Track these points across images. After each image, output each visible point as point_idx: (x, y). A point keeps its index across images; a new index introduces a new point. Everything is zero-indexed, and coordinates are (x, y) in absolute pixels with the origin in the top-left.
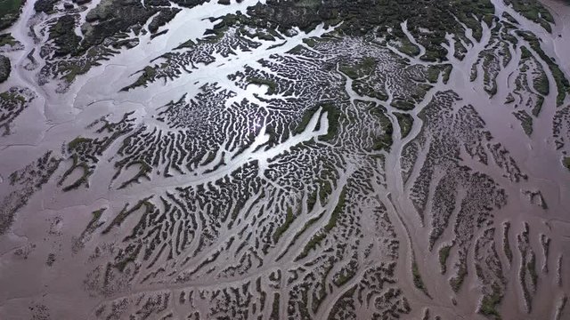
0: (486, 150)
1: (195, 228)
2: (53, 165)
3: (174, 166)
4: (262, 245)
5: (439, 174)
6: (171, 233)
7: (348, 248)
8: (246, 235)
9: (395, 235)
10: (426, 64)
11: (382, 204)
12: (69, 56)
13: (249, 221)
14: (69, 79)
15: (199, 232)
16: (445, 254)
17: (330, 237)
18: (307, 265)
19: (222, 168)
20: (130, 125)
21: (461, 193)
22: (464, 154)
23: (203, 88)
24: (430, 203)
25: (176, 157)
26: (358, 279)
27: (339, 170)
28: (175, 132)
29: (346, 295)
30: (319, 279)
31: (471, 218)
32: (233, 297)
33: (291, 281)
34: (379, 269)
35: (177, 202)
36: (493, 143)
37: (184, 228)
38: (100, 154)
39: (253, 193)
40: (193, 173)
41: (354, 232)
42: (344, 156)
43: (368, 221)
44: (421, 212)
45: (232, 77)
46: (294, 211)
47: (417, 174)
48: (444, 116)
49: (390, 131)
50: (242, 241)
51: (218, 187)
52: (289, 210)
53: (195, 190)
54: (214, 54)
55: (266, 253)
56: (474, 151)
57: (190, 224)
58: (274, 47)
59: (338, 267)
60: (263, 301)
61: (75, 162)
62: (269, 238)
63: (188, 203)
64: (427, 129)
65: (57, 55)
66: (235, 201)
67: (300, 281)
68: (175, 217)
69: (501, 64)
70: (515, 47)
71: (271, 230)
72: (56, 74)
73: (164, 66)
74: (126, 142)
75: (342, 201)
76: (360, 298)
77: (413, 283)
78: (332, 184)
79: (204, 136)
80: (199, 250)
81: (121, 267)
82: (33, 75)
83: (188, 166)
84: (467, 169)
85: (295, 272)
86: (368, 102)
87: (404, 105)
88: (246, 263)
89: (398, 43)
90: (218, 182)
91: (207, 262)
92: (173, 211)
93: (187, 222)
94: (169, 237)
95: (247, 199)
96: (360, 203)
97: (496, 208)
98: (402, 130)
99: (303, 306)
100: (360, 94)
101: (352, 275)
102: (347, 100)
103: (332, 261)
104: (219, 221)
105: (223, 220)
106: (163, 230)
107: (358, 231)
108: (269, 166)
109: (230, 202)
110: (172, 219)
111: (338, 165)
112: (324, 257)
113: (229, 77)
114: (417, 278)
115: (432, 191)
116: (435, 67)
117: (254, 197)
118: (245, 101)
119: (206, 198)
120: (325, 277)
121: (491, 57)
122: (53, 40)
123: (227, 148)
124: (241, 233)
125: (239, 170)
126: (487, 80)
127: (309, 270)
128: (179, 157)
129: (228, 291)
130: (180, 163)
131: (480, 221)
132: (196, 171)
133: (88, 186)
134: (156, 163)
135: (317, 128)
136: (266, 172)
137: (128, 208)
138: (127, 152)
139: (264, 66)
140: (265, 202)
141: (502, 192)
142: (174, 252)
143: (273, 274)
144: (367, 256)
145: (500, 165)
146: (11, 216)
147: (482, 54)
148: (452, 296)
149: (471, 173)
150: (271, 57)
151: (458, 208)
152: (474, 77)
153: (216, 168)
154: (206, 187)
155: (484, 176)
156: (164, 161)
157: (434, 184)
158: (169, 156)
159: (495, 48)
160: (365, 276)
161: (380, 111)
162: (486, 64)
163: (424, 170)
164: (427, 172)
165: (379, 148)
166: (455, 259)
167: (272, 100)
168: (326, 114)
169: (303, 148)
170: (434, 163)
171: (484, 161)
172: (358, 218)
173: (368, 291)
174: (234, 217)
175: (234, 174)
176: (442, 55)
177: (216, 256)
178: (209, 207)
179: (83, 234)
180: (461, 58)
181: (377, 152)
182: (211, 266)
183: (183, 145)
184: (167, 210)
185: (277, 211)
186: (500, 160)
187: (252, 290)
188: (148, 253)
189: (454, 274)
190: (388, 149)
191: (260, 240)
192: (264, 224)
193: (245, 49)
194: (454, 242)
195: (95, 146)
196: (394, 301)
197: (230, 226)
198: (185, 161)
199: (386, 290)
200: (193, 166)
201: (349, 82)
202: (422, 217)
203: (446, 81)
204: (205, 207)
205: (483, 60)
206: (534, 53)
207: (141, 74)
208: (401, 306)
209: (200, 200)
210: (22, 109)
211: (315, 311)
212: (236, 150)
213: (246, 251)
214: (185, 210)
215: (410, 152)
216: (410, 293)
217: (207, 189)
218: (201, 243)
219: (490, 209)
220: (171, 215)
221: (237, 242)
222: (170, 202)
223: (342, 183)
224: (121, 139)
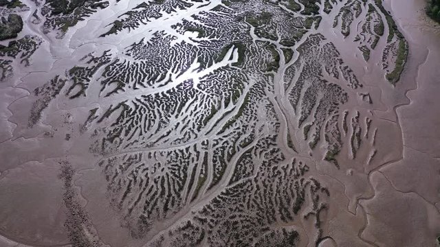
0: (339, 70)
1: (155, 118)
2: (61, 83)
3: (139, 83)
4: (196, 126)
5: (307, 84)
6: (140, 121)
7: (249, 127)
8: (186, 121)
9: (278, 120)
10: (304, 17)
11: (271, 102)
12: (62, 14)
13: (189, 113)
14: (64, 30)
15: (157, 120)
16: (308, 129)
17: (238, 121)
18: (224, 137)
19: (170, 83)
20: (108, 58)
21: (320, 95)
22: (324, 72)
23: (155, 34)
24: (301, 101)
25: (140, 77)
26: (254, 144)
27: (245, 83)
28: (138, 62)
29: (247, 152)
30: (231, 144)
31: (325, 109)
32: (180, 154)
33: (214, 145)
34: (267, 138)
35: (143, 103)
36: (343, 66)
37: (148, 118)
38: (90, 76)
39: (190, 98)
40: (151, 87)
41: (253, 118)
42: (248, 75)
43: (261, 111)
44: (295, 107)
45: (174, 27)
46: (216, 107)
47: (293, 85)
48: (313, 50)
49: (278, 59)
50: (184, 124)
51: (168, 95)
52: (213, 107)
53: (154, 96)
54: (161, 12)
55: (199, 131)
56: (331, 71)
57: (152, 116)
58: (202, 6)
59: (242, 138)
60: (198, 156)
61: (75, 81)
62: (201, 123)
63: (150, 104)
64: (302, 58)
65: (53, 13)
66: (179, 103)
67: (220, 145)
68: (142, 112)
69: (354, 16)
70: (365, 4)
71: (202, 118)
72: (55, 27)
73: (127, 20)
74: (107, 69)
75: (246, 101)
76: (255, 153)
77: (287, 145)
78: (240, 92)
79: (157, 64)
80: (158, 130)
81: (111, 140)
82: (39, 27)
83: (148, 83)
84: (325, 81)
85: (217, 140)
86: (264, 42)
87: (288, 43)
88: (187, 136)
89: (286, 2)
90: (168, 92)
91: (163, 136)
92: (141, 109)
93: (150, 115)
94: (139, 124)
95: (187, 101)
96: (257, 102)
97: (341, 104)
98: (286, 58)
99: (222, 158)
100: (259, 37)
101: (251, 142)
102: (251, 41)
103: (239, 134)
104: (170, 114)
105: (172, 114)
106: (135, 119)
107: (255, 118)
108: (201, 82)
109: (177, 103)
110: (140, 113)
111: (244, 80)
112: (234, 132)
113: (172, 27)
114: (290, 142)
115: (302, 95)
116: (310, 19)
117: (191, 100)
118: (183, 42)
119: (161, 101)
120: (234, 143)
121: (348, 11)
122: (49, 4)
123: (173, 72)
124: (184, 120)
125: (181, 84)
126: (344, 26)
127: (225, 139)
128: (142, 77)
129: (177, 151)
130: (143, 81)
131: (330, 111)
132: (154, 85)
133: (85, 96)
134: (127, 81)
135: (231, 58)
136: (198, 86)
137: (113, 108)
138: (108, 75)
139: (195, 19)
140: (198, 103)
141: (346, 94)
142: (143, 132)
143: (204, 142)
144: (260, 131)
145: (346, 78)
146: (39, 114)
147: (342, 9)
148: (310, 151)
149: (328, 84)
150: (200, 13)
151: (318, 104)
152: (335, 25)
153: (166, 83)
154: (160, 95)
155: (335, 85)
156: (132, 80)
157: (304, 90)
158: (136, 77)
159: (351, 5)
160: (259, 142)
161: (272, 47)
162: (344, 16)
163: (298, 83)
164: (300, 84)
165: (270, 70)
166: (313, 132)
167: (201, 41)
168: (237, 49)
169: (222, 71)
170: (305, 78)
171: (337, 76)
172: (256, 111)
173: (260, 150)
174: (179, 111)
175: (177, 87)
176: (316, 10)
177: (169, 133)
178: (163, 106)
179: (86, 122)
180: (328, 12)
181: (269, 72)
182: (166, 138)
183: (144, 70)
184: (137, 108)
185: (206, 107)
186: (347, 75)
187: (191, 150)
188: (127, 132)
189: (312, 139)
190: (276, 70)
191: (195, 124)
192: (198, 115)
193: (182, 8)
194: (313, 123)
195: (87, 71)
196: (275, 155)
197: (177, 117)
198: (146, 80)
199: (271, 148)
200: (151, 82)
201: (253, 29)
202: (295, 109)
203: (317, 27)
204: (161, 106)
205: (342, 13)
206: (377, 8)
207: (112, 25)
208: (280, 157)
209: (157, 102)
210: (35, 49)
211: (229, 161)
212: (179, 72)
213: (187, 129)
214: (148, 108)
215: (290, 72)
216: (285, 149)
217: (161, 96)
218: (159, 126)
219: (337, 104)
220: (140, 111)
221: (181, 125)
222: (138, 103)
223: (246, 91)
224: (103, 67)
